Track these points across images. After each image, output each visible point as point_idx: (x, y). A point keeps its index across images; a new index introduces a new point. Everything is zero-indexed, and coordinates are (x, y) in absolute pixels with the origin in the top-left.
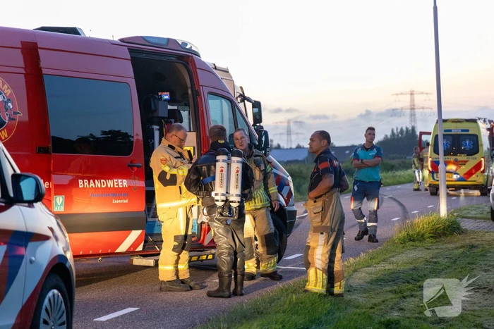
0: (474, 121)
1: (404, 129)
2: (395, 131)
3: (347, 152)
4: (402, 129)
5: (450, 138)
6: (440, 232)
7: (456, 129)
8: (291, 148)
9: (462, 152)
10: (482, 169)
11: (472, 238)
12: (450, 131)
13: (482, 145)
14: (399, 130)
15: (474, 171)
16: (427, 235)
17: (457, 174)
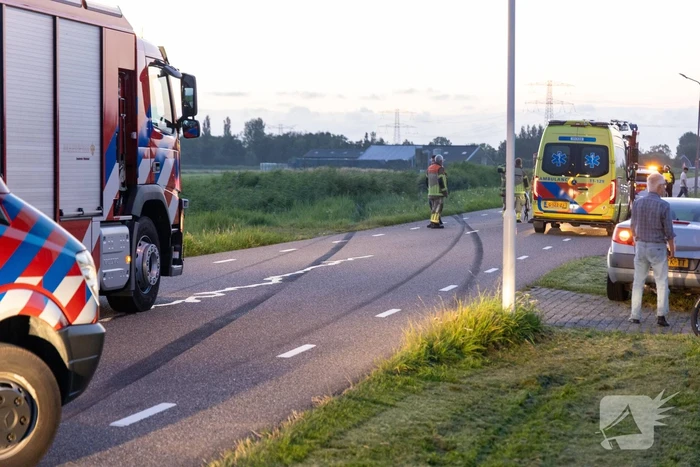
0: (604, 126)
1: (537, 127)
2: (526, 130)
3: (464, 153)
4: (534, 128)
5: (568, 149)
6: (496, 339)
7: (577, 136)
8: (397, 145)
9: (583, 171)
10: (612, 197)
11: (557, 353)
12: (568, 139)
13: (613, 162)
14: (531, 129)
15: (600, 200)
16: (470, 347)
17: (575, 203)
